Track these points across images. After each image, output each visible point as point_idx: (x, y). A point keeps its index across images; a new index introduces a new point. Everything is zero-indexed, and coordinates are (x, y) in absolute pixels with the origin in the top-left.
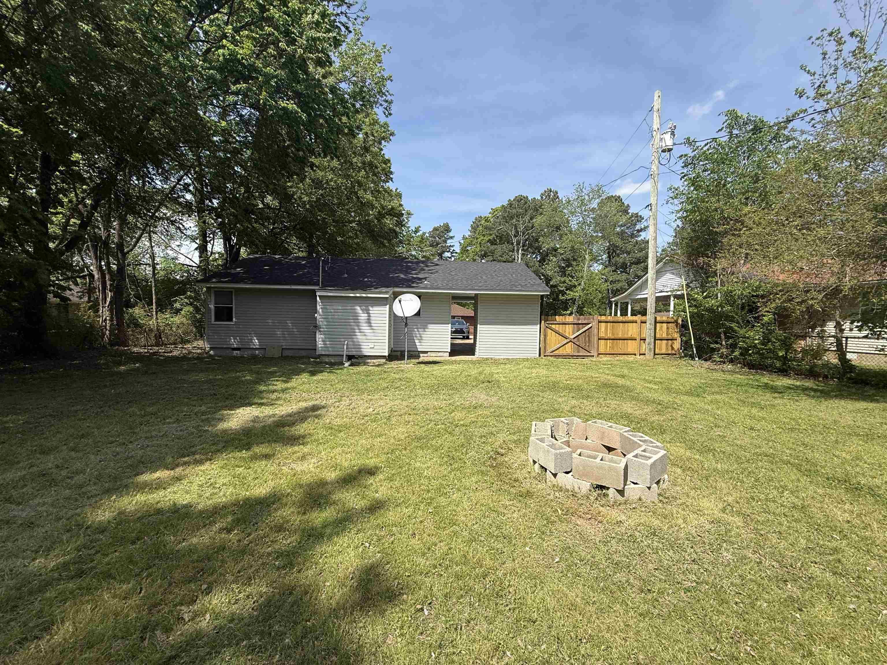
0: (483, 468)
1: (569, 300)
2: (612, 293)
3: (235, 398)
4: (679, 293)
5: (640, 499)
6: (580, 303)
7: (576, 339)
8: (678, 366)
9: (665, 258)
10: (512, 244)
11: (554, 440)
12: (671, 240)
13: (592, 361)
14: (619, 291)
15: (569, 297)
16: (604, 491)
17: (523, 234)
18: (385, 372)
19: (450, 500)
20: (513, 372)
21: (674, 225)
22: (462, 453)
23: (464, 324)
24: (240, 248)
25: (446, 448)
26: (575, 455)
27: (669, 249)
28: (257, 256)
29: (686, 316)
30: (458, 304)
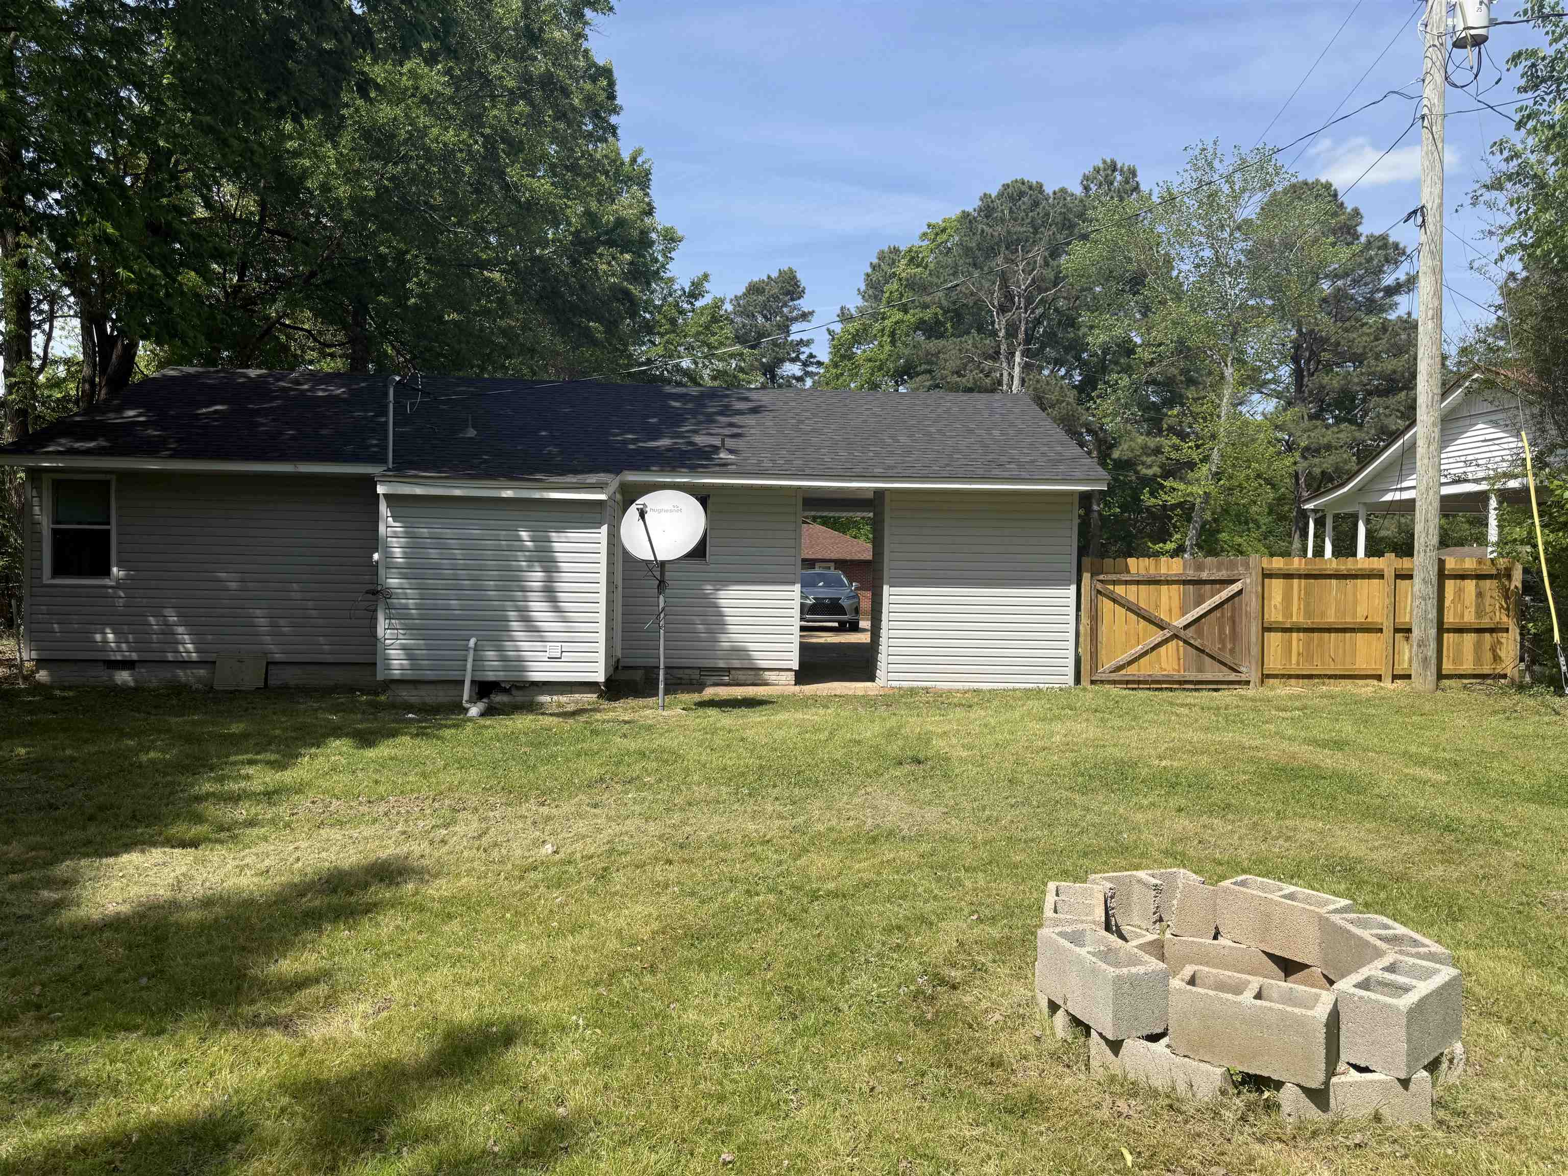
0: (895, 1027)
1: (1173, 507)
2: (1309, 486)
3: (117, 816)
4: (1513, 484)
5: (1377, 1118)
6: (1208, 516)
7: (1190, 633)
8: (1510, 714)
9: (1469, 375)
10: (994, 333)
11: (1113, 938)
12: (1490, 319)
13: (1242, 697)
14: (1331, 480)
15: (1171, 500)
16: (1266, 1094)
17: (1029, 301)
18: (595, 732)
19: (787, 1123)
20: (993, 731)
21: (1499, 274)
22: (831, 982)
23: (843, 585)
24: (134, 346)
25: (779, 966)
26: (1176, 983)
27: (1481, 348)
28: (191, 370)
29: (1537, 558)
30: (825, 522)
